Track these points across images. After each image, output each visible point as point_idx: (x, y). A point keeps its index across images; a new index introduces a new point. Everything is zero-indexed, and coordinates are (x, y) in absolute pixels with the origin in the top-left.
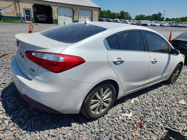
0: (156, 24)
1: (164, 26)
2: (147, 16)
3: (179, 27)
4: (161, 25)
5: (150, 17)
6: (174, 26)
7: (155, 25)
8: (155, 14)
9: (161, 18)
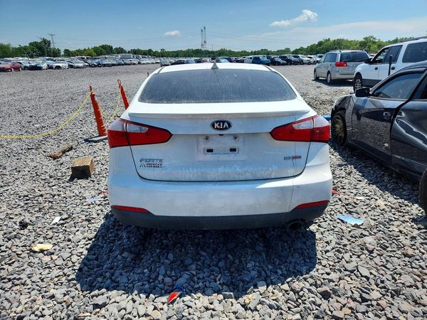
0: (60, 65)
1: (78, 67)
2: (17, 46)
3: (105, 65)
4: (71, 66)
5: (25, 48)
6: (95, 66)
7: (58, 67)
8: (36, 43)
9: (54, 51)
